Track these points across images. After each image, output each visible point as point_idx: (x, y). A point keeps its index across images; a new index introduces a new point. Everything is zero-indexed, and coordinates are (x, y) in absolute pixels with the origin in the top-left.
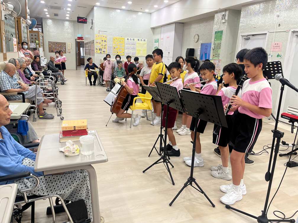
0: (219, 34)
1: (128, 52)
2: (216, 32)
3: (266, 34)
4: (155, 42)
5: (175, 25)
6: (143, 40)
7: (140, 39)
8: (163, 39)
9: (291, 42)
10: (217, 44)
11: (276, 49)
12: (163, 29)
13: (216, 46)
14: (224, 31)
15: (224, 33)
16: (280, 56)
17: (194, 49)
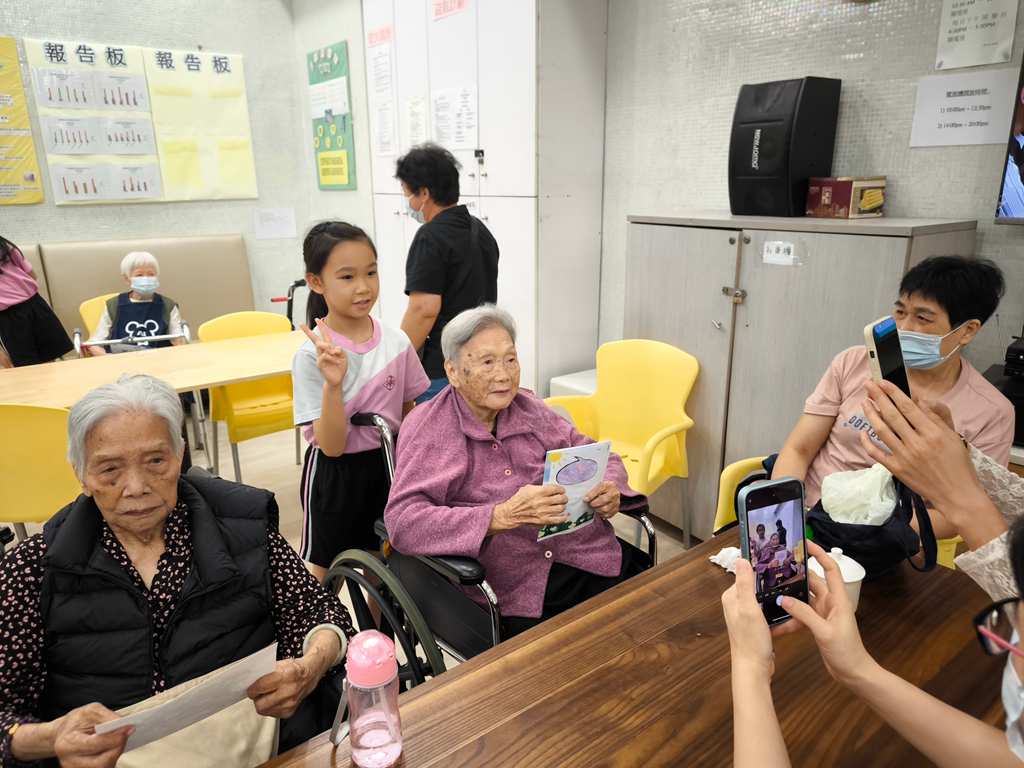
1: (79, 170)
4: (317, 76)
6: (206, 58)
7: (178, 55)
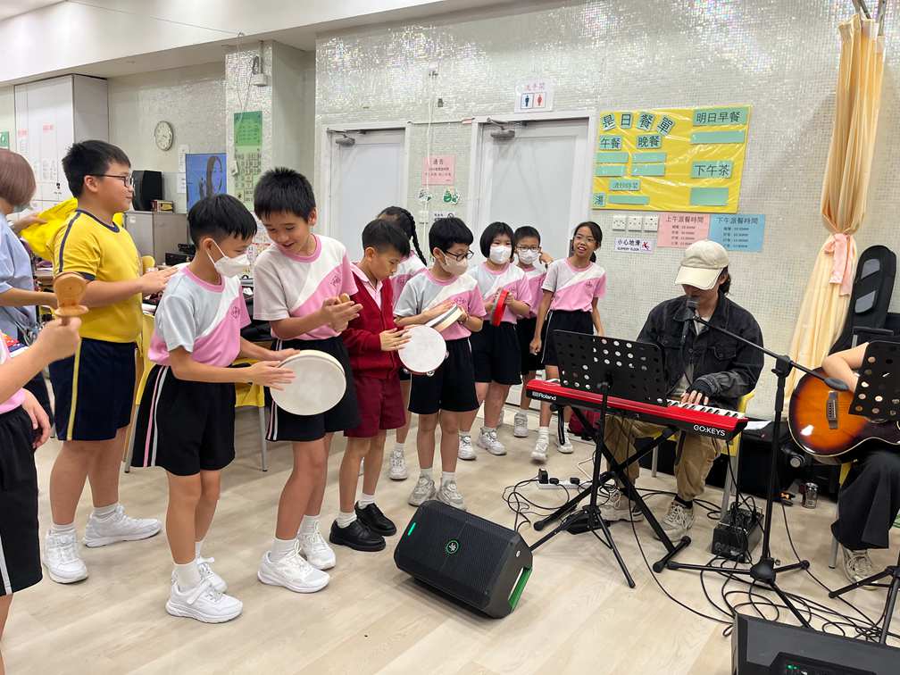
0: (249, 123)
2: (237, 117)
3: (404, 129)
5: (71, 83)
8: (25, 133)
9: (480, 155)
10: (246, 158)
11: (440, 177)
12: (21, 94)
13: (243, 163)
14: (264, 115)
15: (267, 120)
16: (454, 200)
17: (160, 173)
